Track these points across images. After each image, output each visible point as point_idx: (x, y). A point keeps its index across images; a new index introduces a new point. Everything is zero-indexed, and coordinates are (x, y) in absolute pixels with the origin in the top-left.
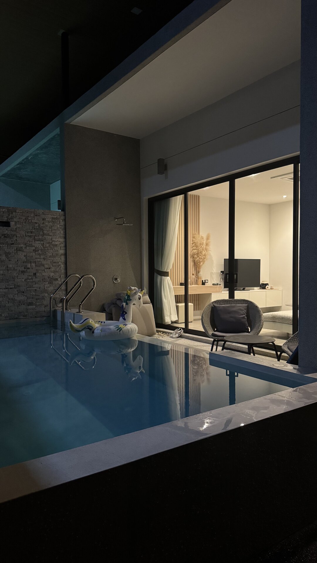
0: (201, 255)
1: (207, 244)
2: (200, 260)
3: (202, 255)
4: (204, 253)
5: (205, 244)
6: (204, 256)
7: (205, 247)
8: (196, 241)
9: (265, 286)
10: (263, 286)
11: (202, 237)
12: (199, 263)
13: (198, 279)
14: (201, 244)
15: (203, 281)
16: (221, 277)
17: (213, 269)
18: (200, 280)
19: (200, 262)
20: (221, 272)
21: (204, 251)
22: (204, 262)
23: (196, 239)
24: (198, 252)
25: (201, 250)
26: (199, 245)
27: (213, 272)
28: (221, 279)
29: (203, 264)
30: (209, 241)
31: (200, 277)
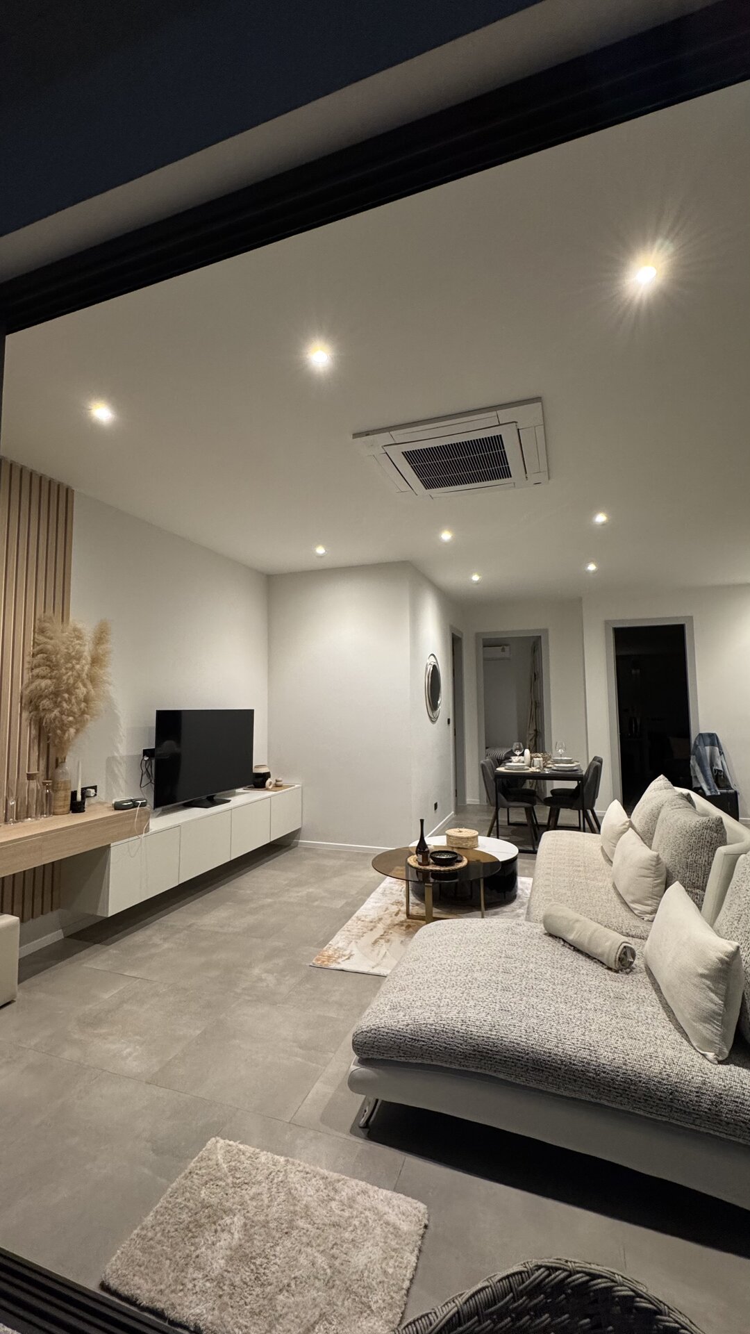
0: (69, 701)
1: (96, 661)
2: (64, 717)
3: (73, 701)
4: (81, 691)
5: (89, 659)
6: (83, 705)
7: (90, 669)
8: (49, 647)
9: (261, 779)
10: (259, 781)
11: (75, 630)
12: (59, 731)
13: (56, 791)
14: (69, 658)
15: (74, 794)
16: (144, 770)
17: (119, 745)
18: (61, 794)
19: (64, 727)
20: (146, 752)
21: (85, 685)
22: (80, 723)
23: (51, 639)
24: (57, 686)
25: (71, 681)
26: (62, 661)
27: (116, 754)
28: (145, 776)
29: (77, 731)
30: (103, 647)
31: (65, 782)
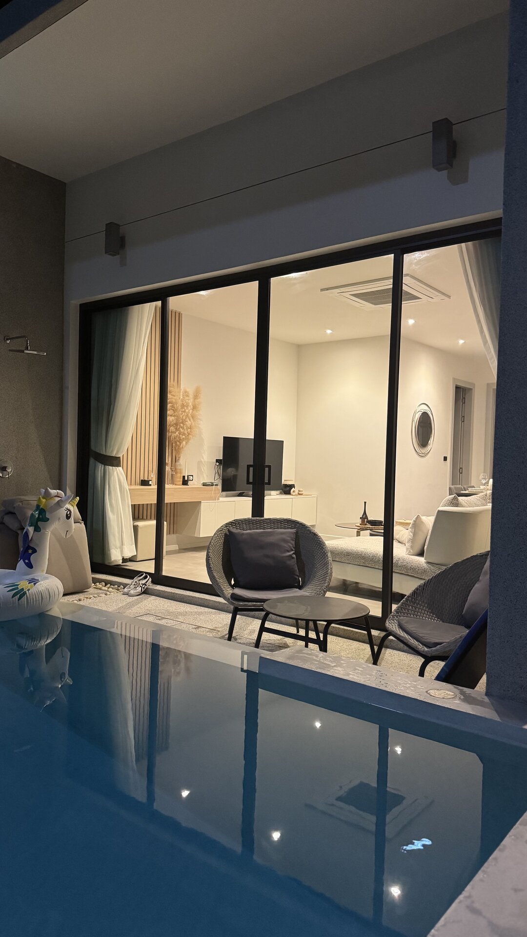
0: (183, 428)
1: (195, 408)
2: (181, 436)
3: (185, 428)
4: (188, 423)
5: (192, 407)
6: (189, 430)
7: (192, 412)
8: (174, 400)
9: (288, 488)
10: (287, 490)
11: (186, 392)
12: (178, 443)
13: (176, 473)
14: (183, 406)
15: (184, 477)
16: (216, 471)
17: (203, 455)
18: (179, 475)
19: (180, 441)
20: (217, 461)
21: (190, 420)
22: (187, 439)
23: (174, 396)
24: (177, 420)
25: (184, 418)
26: (180, 407)
27: (202, 460)
28: (217, 475)
29: (186, 443)
30: (198, 400)
31: (180, 469)
